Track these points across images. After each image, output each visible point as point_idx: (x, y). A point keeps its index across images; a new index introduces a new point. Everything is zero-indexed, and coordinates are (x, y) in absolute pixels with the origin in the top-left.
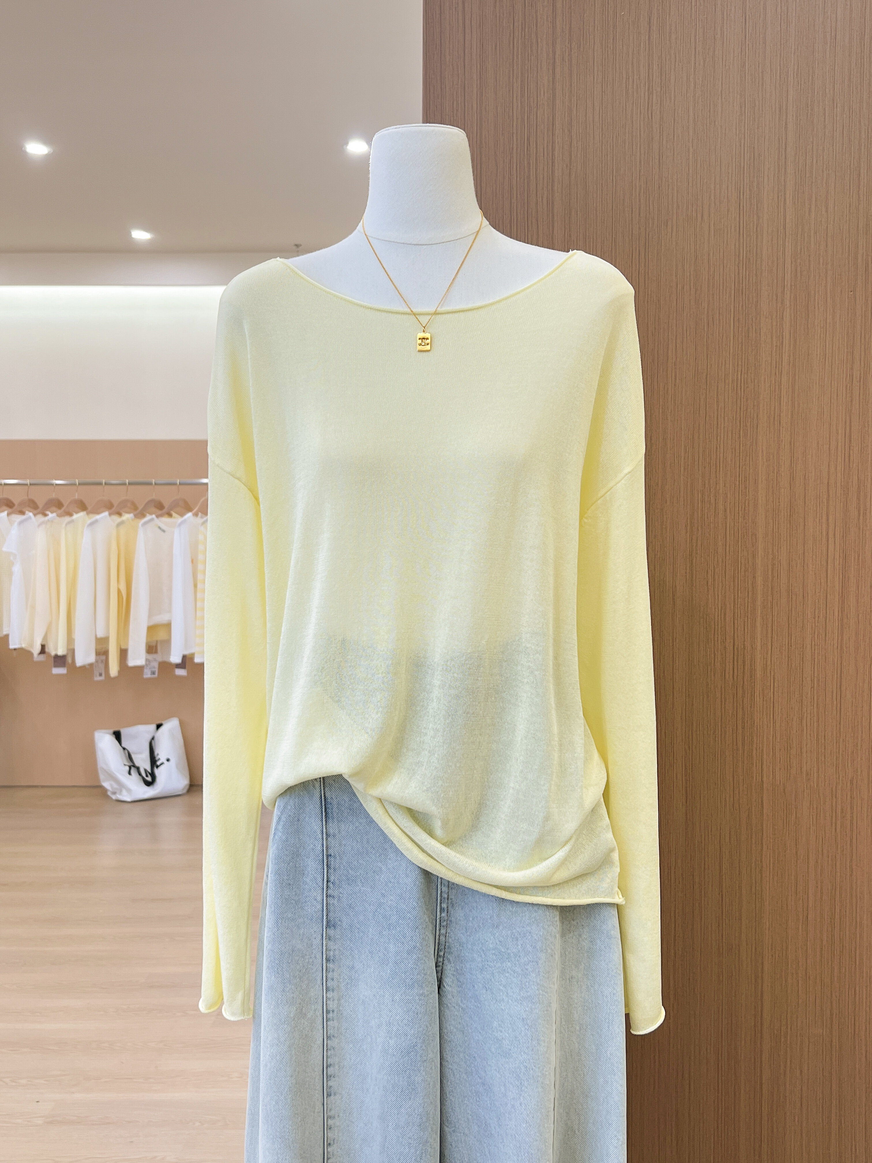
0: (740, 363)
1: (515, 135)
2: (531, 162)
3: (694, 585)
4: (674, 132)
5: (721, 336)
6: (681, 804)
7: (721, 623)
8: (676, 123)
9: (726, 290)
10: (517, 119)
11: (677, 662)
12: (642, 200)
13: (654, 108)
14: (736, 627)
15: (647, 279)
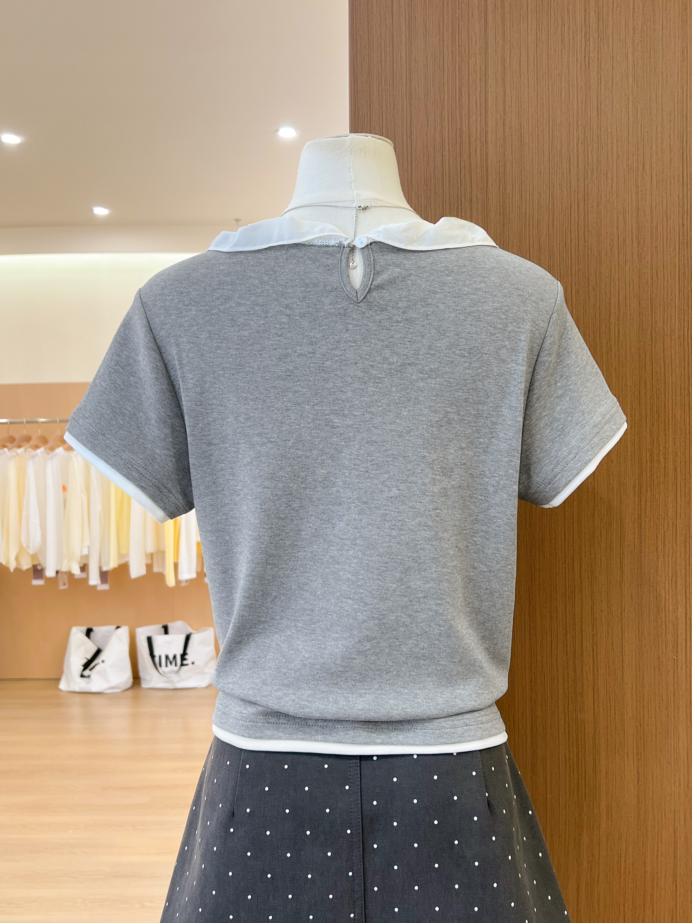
0: (686, 319)
1: (446, 86)
2: (463, 113)
3: (643, 551)
4: (612, 79)
5: (666, 290)
6: (632, 786)
7: (672, 592)
8: (614, 71)
9: (670, 243)
10: (448, 69)
11: (626, 633)
12: (580, 151)
13: (591, 55)
14: (688, 596)
15: (586, 233)
